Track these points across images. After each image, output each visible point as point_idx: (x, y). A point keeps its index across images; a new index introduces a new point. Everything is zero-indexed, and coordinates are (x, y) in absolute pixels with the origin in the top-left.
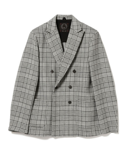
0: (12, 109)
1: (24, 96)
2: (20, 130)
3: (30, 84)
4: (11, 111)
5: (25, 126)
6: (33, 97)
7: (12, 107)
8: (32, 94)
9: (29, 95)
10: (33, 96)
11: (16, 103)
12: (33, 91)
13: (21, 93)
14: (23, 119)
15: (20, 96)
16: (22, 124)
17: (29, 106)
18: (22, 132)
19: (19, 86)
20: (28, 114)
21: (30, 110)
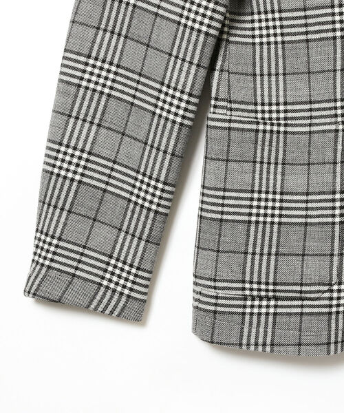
0: (50, 169)
1: (132, 92)
2: (98, 298)
3: (177, 18)
4: (43, 178)
5: (131, 278)
6: (188, 102)
7: (54, 154)
8: (184, 86)
9: (164, 89)
10: (190, 95)
11: (83, 133)
12: (194, 68)
13: (116, 73)
14: (122, 235)
15: (106, 91)
16: (113, 262)
17: (159, 159)
18: (112, 312)
19: (110, 28)
20: (154, 207)
21: (165, 183)
